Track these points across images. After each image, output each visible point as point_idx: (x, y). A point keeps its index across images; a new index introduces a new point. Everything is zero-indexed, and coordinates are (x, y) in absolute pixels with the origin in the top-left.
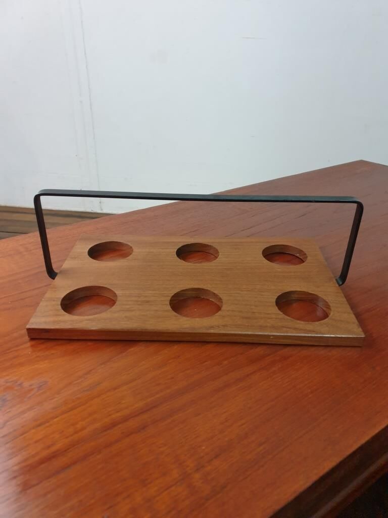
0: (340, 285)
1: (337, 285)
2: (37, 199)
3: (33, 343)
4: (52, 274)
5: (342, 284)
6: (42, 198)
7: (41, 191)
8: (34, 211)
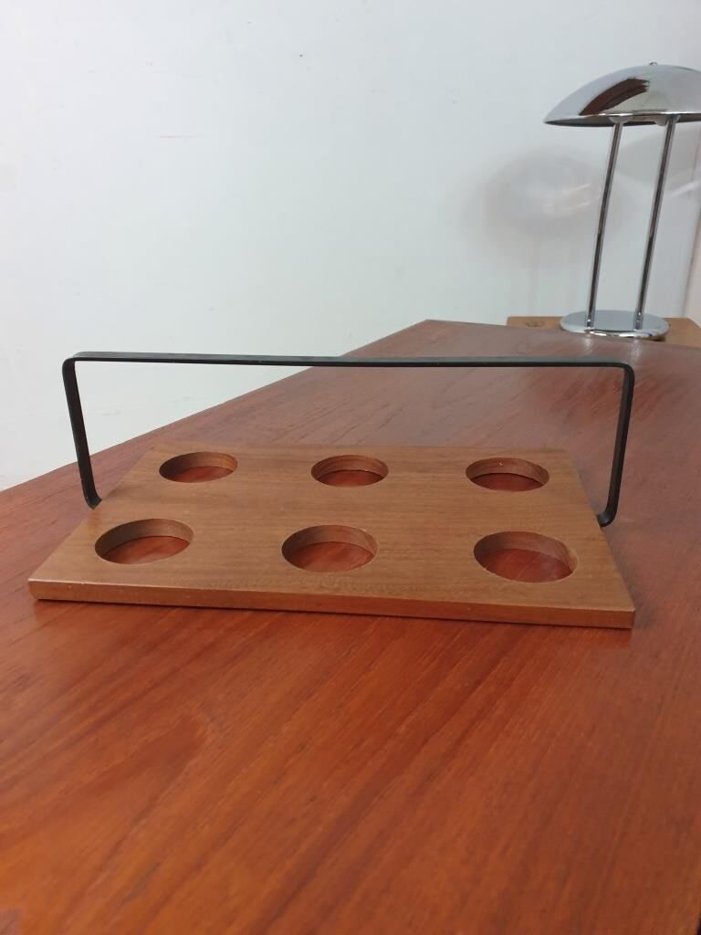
0: (602, 525)
2: (69, 369)
4: (92, 498)
5: (609, 523)
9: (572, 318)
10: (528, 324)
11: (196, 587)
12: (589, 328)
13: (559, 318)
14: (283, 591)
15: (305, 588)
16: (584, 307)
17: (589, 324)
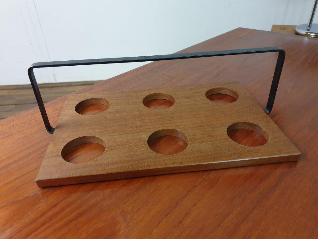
0: (268, 114)
1: (266, 114)
2: (30, 71)
3: (45, 190)
4: (50, 129)
5: (270, 112)
6: (34, 69)
7: (32, 65)
8: (31, 86)
9: (302, 27)
10: (281, 28)
11: (118, 171)
12: (308, 32)
13: (296, 26)
14: (159, 167)
15: (167, 164)
16: (308, 22)
17: (308, 30)
